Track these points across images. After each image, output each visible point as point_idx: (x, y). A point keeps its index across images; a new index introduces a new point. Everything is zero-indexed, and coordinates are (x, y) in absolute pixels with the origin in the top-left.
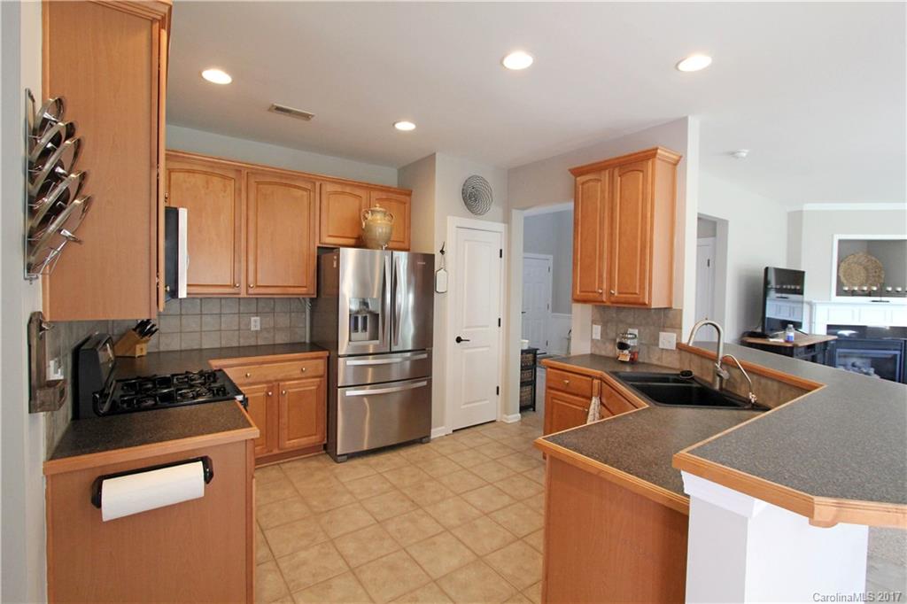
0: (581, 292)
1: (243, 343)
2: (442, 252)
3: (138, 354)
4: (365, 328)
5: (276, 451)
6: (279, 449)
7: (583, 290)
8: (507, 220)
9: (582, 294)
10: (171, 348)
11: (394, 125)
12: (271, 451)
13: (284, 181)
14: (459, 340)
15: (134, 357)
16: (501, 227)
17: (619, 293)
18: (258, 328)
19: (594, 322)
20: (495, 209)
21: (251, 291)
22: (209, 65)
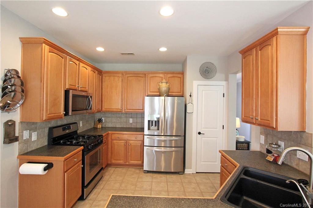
0: (244, 116)
1: (127, 126)
2: (190, 96)
3: (98, 127)
4: (155, 125)
5: (127, 163)
6: (129, 163)
7: (245, 116)
8: (227, 79)
9: (245, 118)
10: (109, 126)
11: (159, 49)
12: (126, 163)
13: (136, 75)
14: (199, 133)
15: (97, 128)
16: (224, 83)
17: (261, 119)
18: (132, 122)
19: (261, 133)
20: (218, 75)
21: (126, 111)
22: (98, 46)
